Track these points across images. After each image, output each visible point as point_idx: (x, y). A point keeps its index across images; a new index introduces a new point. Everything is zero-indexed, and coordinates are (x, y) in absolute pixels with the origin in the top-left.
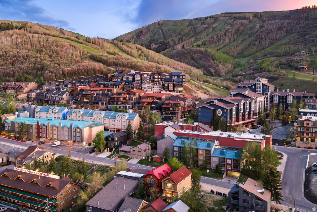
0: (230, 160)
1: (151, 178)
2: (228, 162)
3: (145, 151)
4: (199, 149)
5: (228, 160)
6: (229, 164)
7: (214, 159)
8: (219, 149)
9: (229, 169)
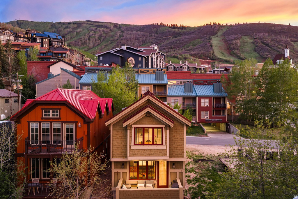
0: (207, 100)
1: (51, 121)
2: (202, 105)
3: (7, 101)
4: (140, 84)
5: (202, 101)
6: (204, 109)
7: (172, 101)
8: (174, 85)
9: (205, 117)
